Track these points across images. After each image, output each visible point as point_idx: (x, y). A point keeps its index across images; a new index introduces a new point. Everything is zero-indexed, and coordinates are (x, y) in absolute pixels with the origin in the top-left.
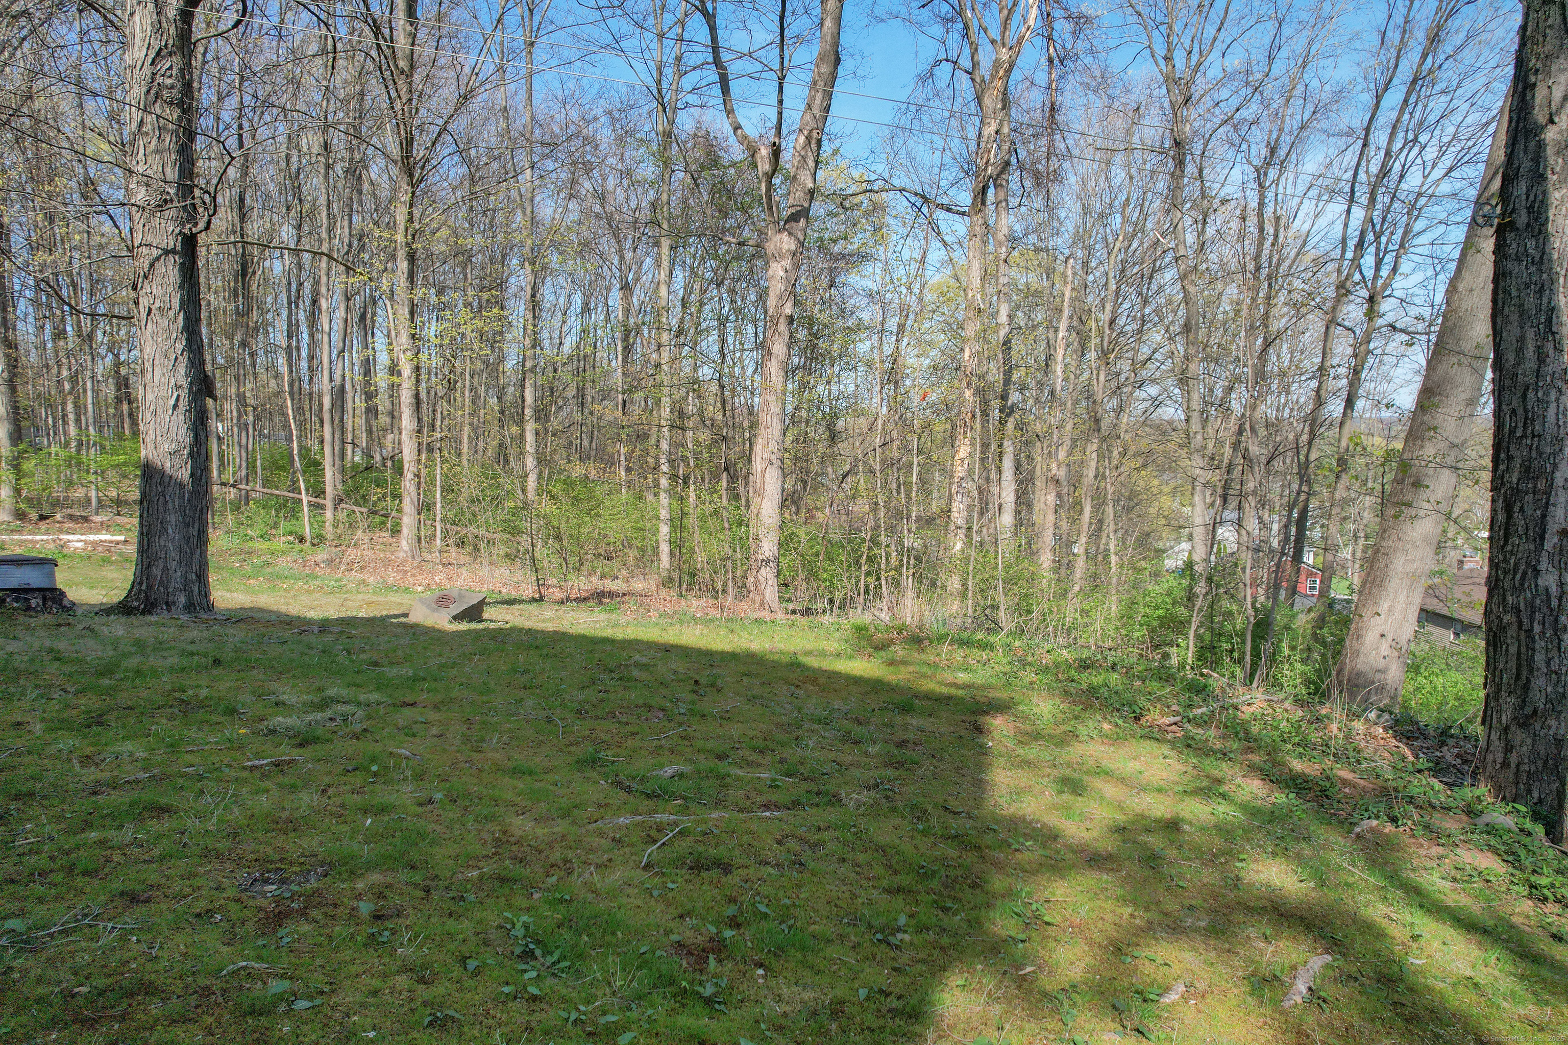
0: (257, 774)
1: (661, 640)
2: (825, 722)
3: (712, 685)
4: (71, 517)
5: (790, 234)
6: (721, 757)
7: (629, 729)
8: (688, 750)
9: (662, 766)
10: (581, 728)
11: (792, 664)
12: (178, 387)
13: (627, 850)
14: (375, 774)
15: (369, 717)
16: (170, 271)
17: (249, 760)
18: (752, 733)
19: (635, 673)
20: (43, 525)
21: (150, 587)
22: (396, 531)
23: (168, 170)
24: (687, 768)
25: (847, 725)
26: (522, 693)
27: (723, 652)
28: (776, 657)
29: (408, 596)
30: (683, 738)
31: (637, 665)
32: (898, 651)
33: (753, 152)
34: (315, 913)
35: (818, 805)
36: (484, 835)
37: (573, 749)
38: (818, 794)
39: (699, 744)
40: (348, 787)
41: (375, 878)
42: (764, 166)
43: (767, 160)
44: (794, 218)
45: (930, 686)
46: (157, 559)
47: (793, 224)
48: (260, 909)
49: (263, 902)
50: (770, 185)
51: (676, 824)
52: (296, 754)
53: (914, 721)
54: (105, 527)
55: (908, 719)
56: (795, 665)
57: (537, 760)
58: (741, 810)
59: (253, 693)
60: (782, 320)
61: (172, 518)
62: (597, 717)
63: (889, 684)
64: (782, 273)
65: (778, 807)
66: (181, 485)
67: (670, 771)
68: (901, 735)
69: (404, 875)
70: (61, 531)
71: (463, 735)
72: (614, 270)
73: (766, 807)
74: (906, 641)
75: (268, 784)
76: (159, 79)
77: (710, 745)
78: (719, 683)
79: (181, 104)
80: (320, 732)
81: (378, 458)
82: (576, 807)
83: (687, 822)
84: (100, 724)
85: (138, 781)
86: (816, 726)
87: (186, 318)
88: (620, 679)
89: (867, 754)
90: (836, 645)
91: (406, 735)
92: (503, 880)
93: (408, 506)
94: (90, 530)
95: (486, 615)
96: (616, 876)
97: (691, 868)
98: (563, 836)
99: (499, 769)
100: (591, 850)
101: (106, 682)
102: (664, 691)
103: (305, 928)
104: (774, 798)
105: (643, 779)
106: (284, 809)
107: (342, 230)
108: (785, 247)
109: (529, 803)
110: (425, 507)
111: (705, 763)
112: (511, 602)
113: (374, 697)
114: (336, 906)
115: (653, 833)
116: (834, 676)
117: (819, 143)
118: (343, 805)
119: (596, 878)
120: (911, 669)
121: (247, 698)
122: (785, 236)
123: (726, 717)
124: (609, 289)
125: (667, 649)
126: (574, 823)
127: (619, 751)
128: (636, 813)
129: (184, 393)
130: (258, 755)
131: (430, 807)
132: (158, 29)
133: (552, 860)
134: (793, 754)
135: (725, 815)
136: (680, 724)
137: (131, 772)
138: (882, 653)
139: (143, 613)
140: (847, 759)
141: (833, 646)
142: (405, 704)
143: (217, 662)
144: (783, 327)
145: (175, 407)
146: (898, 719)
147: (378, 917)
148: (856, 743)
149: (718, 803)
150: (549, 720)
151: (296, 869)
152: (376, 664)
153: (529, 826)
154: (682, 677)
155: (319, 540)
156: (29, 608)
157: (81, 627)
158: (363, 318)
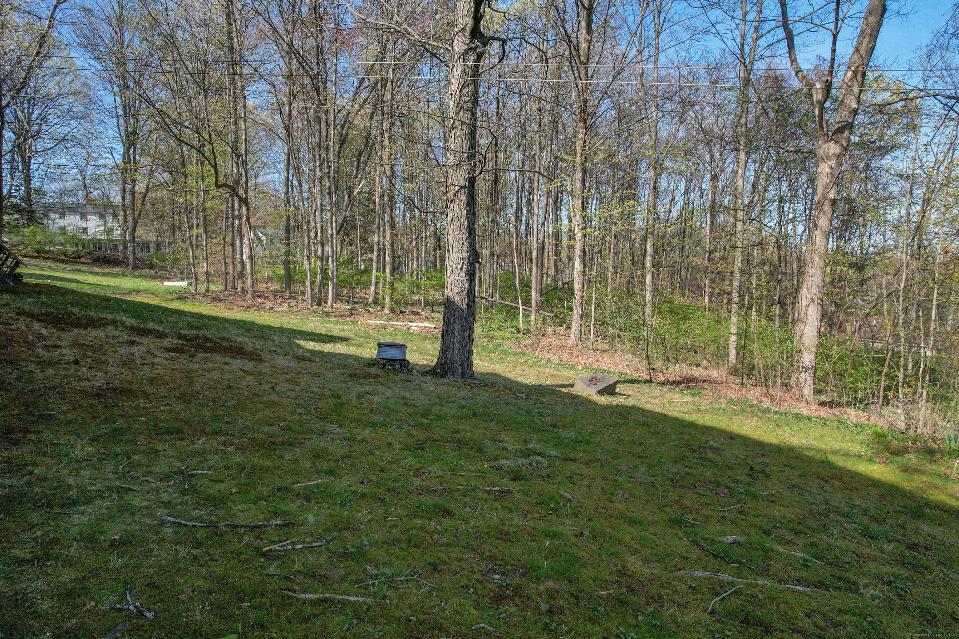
0: (492, 497)
1: (729, 429)
2: (848, 516)
3: (763, 472)
4: (412, 312)
5: (836, 142)
6: (767, 533)
7: (704, 499)
8: (744, 523)
9: (725, 534)
10: (673, 494)
11: (823, 462)
12: (463, 258)
13: (699, 596)
14: (552, 509)
15: (550, 466)
16: (462, 197)
17: (488, 486)
18: (790, 516)
19: (710, 455)
20: (401, 316)
21: (445, 362)
22: (569, 328)
23: (464, 145)
24: (742, 539)
25: (866, 521)
26: (637, 461)
27: (771, 445)
28: (811, 454)
29: (573, 372)
30: (740, 513)
31: (712, 448)
32: (912, 459)
33: (810, 86)
34: (518, 600)
35: (839, 589)
36: (612, 566)
37: (667, 509)
38: (840, 579)
39: (751, 519)
40: (537, 515)
41: (550, 584)
42: (818, 96)
43: (820, 91)
44: (840, 130)
45: (941, 497)
46: (449, 348)
47: (839, 135)
48: (491, 590)
49: (493, 587)
50: (822, 109)
51: (732, 584)
52: (512, 486)
53: (926, 527)
54: (427, 318)
55: (920, 524)
56: (825, 463)
57: (645, 513)
58: (780, 581)
59: (492, 439)
60: (826, 203)
61: (457, 327)
62: (684, 487)
63: (904, 491)
64: (828, 170)
65: (808, 584)
66: (462, 310)
67: (730, 539)
68: (913, 538)
69: (565, 586)
70: (408, 320)
71: (602, 488)
72: (707, 165)
73: (799, 581)
74: (918, 450)
75: (496, 505)
76: (463, 99)
77: (758, 522)
78: (768, 471)
79: (471, 110)
80: (524, 472)
81: (560, 283)
82: (668, 556)
83: (740, 583)
84: (422, 449)
85: (437, 491)
86: (839, 518)
87: (469, 222)
88: (700, 458)
89: (882, 551)
90: (859, 447)
91: (570, 482)
92: (622, 602)
93: (576, 315)
94: (421, 320)
95: (617, 390)
96: (691, 616)
97: (742, 622)
98: (659, 577)
99: (622, 517)
100: (676, 592)
101: (425, 421)
102: (729, 472)
103: (513, 609)
104: (805, 575)
105: (713, 542)
106: (504, 524)
107: (546, 156)
108: (832, 151)
109: (638, 547)
110: (585, 315)
111: (755, 537)
112: (632, 381)
113: (553, 452)
114: (528, 598)
115: (717, 588)
116: (856, 476)
117: (864, 75)
118: (534, 529)
119: (678, 614)
120: (924, 478)
121: (488, 442)
122: (832, 145)
123: (772, 500)
124: (702, 178)
125: (732, 437)
126: (666, 568)
127: (696, 516)
128: (705, 569)
129: (466, 262)
130: (493, 484)
131: (581, 539)
132: (464, 73)
133: (651, 594)
134: (822, 538)
135: (768, 583)
136: (739, 501)
137: (435, 485)
138: (898, 459)
139: (442, 376)
140: (866, 551)
141: (856, 448)
142: (570, 459)
143: (474, 414)
144: (827, 207)
145: (461, 269)
146: (911, 523)
147: (550, 612)
148: (873, 538)
149: (764, 572)
150: (653, 485)
151: (509, 567)
152: (555, 426)
153: (638, 564)
154: (742, 462)
155: (527, 332)
156: (395, 370)
157: (415, 383)
158: (556, 202)
